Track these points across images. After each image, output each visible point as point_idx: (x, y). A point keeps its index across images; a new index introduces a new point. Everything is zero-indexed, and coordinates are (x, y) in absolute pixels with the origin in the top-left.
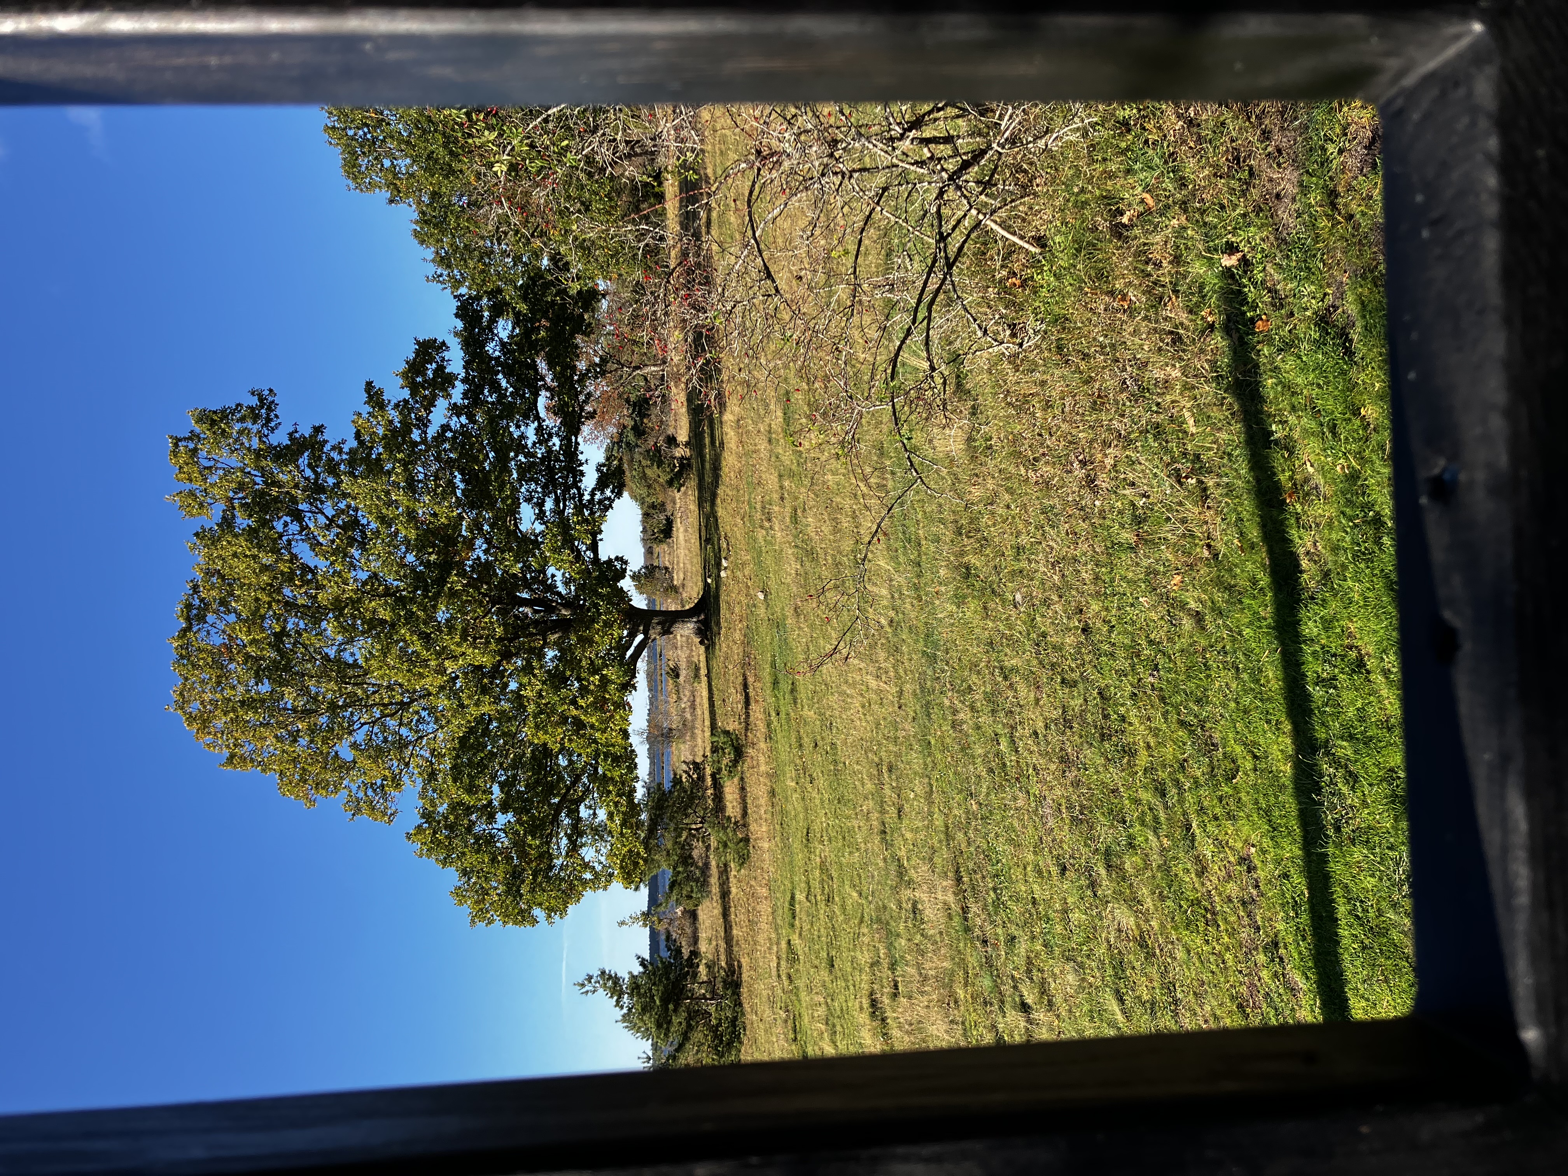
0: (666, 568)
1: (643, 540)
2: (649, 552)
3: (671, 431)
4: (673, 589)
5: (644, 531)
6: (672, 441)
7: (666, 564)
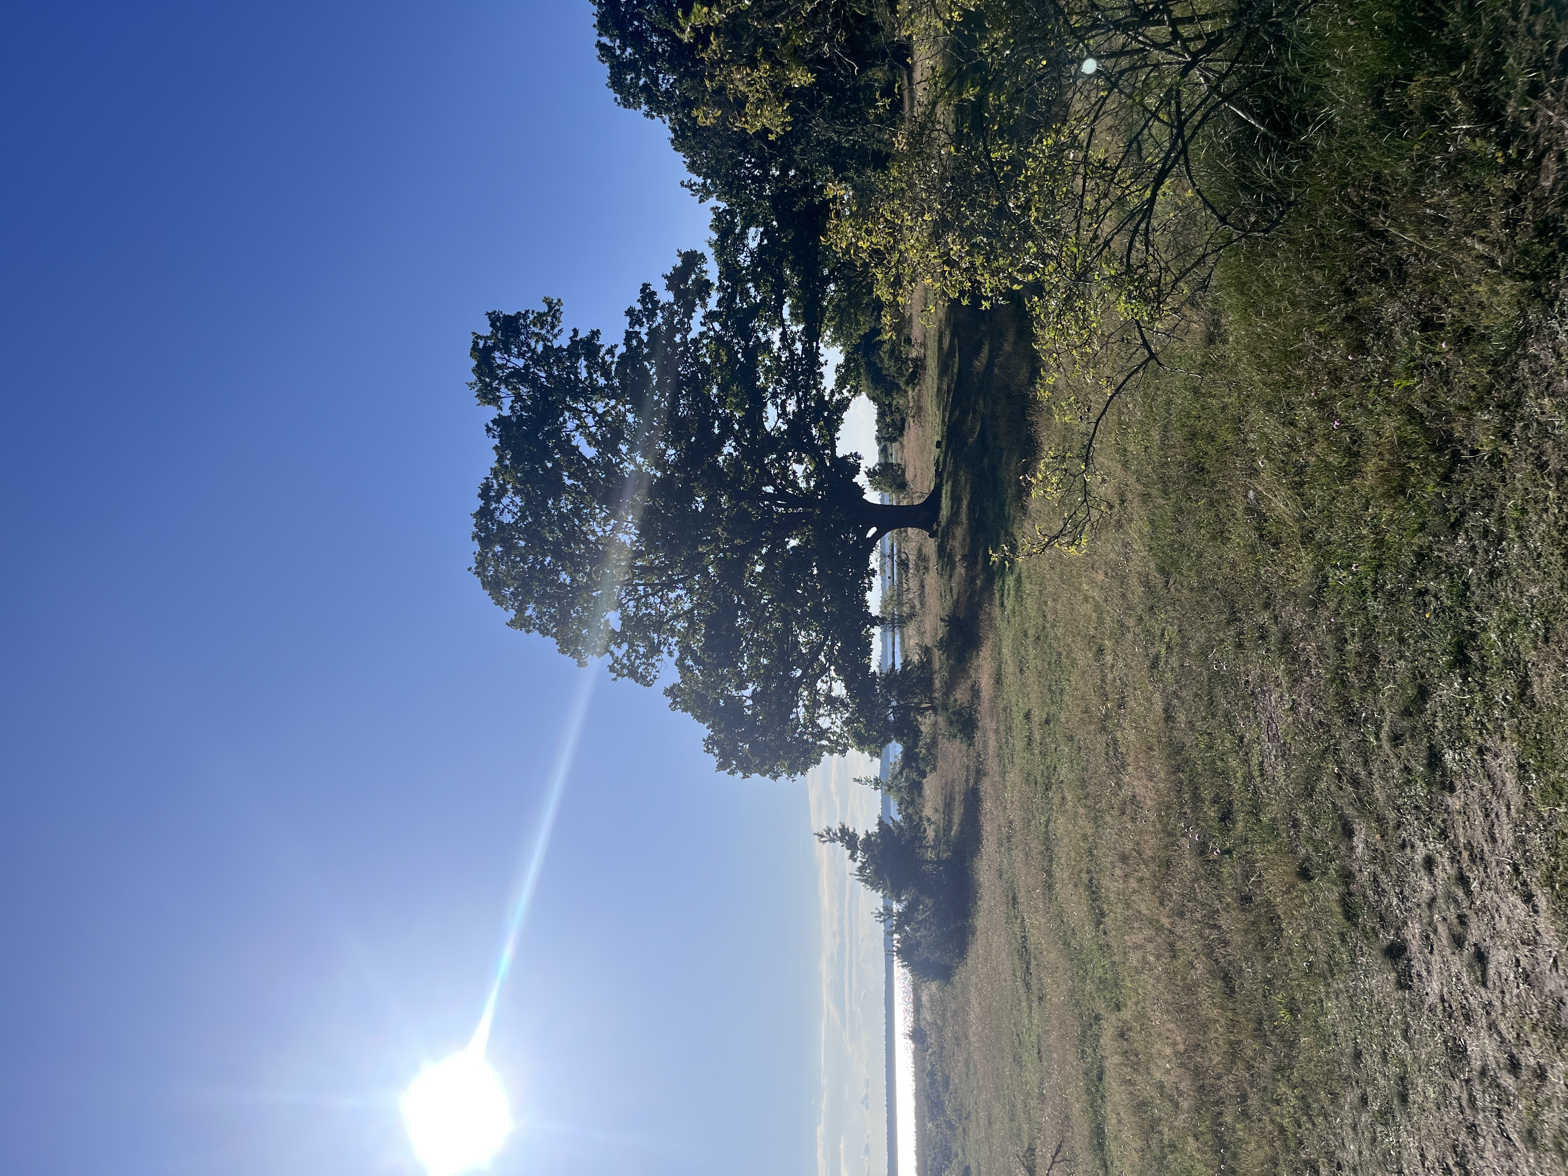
0: (899, 466)
1: (878, 438)
2: (884, 451)
4: (904, 485)
5: (879, 430)
7: (899, 461)
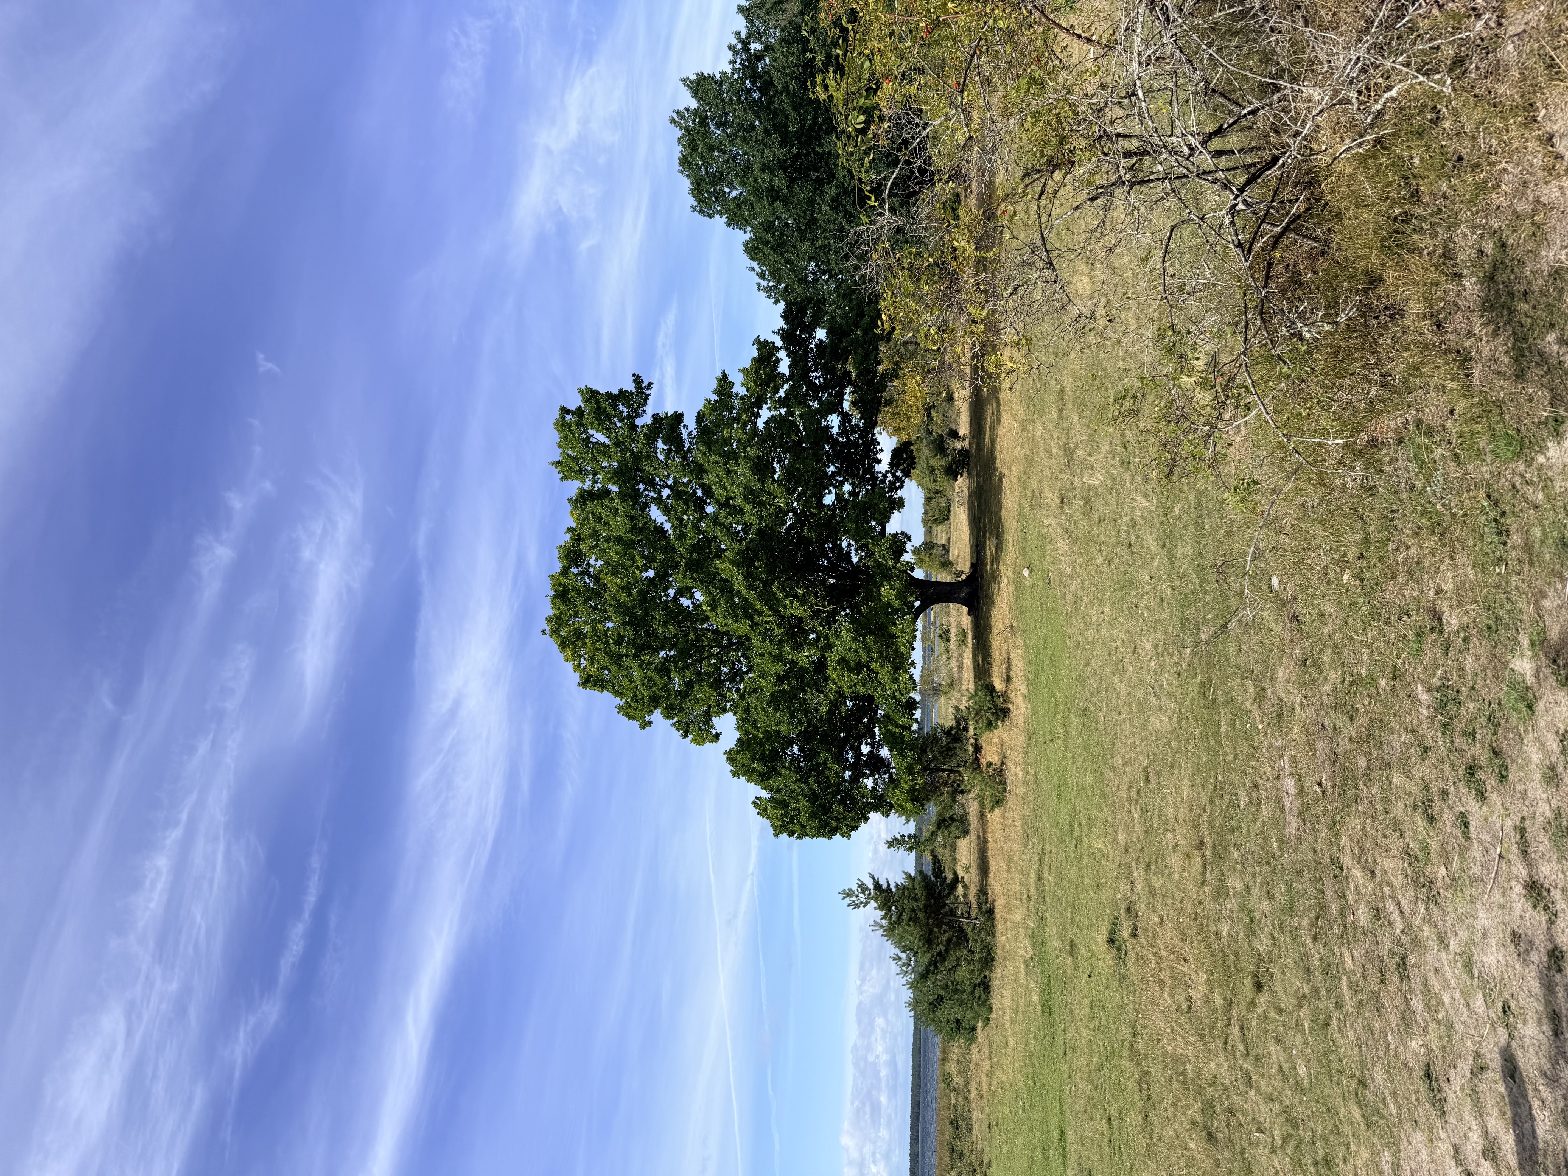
0: (943, 546)
1: (925, 522)
2: (929, 531)
3: (953, 427)
4: (946, 564)
5: (926, 513)
6: (954, 434)
7: (944, 541)
